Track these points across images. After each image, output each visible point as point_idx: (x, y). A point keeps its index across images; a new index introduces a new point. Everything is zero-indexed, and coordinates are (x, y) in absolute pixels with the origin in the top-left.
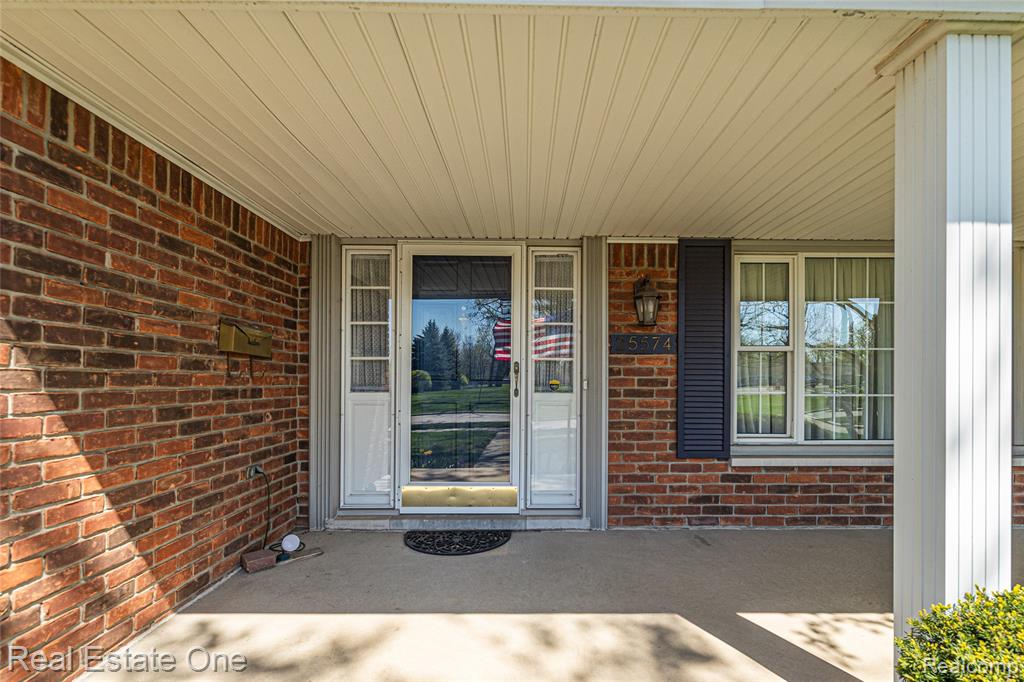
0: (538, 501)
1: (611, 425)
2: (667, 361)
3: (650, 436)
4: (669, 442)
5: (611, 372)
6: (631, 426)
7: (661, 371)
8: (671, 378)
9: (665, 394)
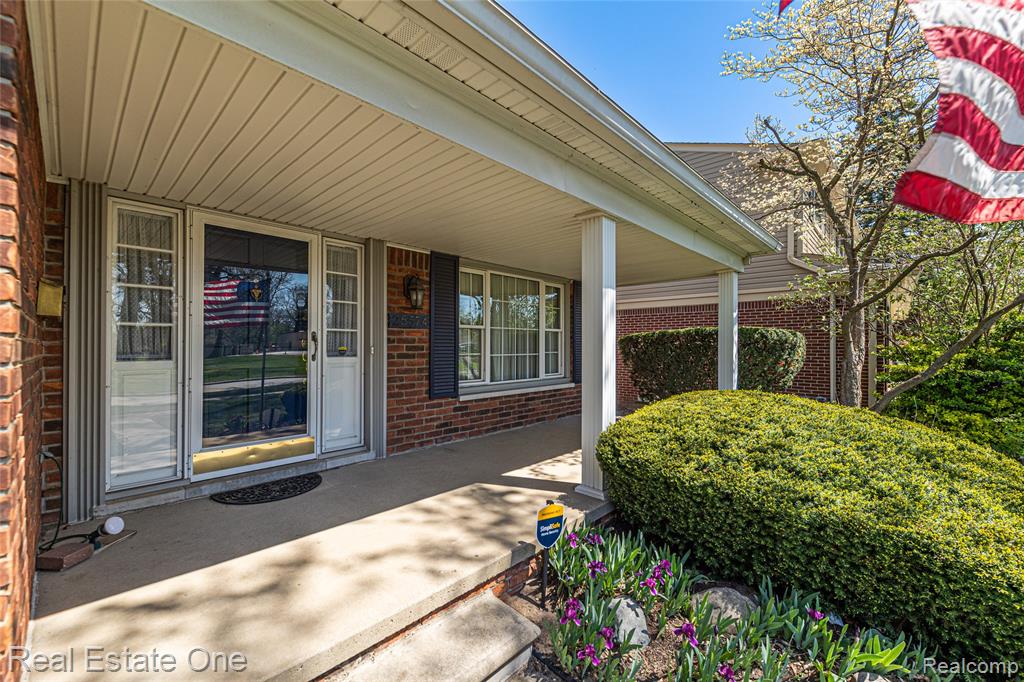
0: (329, 446)
1: (389, 380)
2: (424, 334)
3: (413, 386)
4: (424, 389)
5: (389, 340)
6: (402, 379)
7: (420, 340)
8: (426, 345)
9: (422, 356)
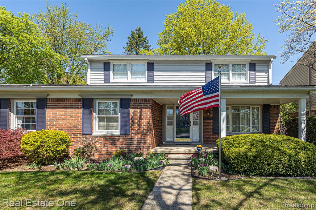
0: (193, 141)
1: (204, 130)
2: (211, 121)
3: (209, 131)
4: (212, 132)
5: (204, 122)
6: (206, 130)
7: (210, 122)
8: (212, 123)
9: (211, 125)
